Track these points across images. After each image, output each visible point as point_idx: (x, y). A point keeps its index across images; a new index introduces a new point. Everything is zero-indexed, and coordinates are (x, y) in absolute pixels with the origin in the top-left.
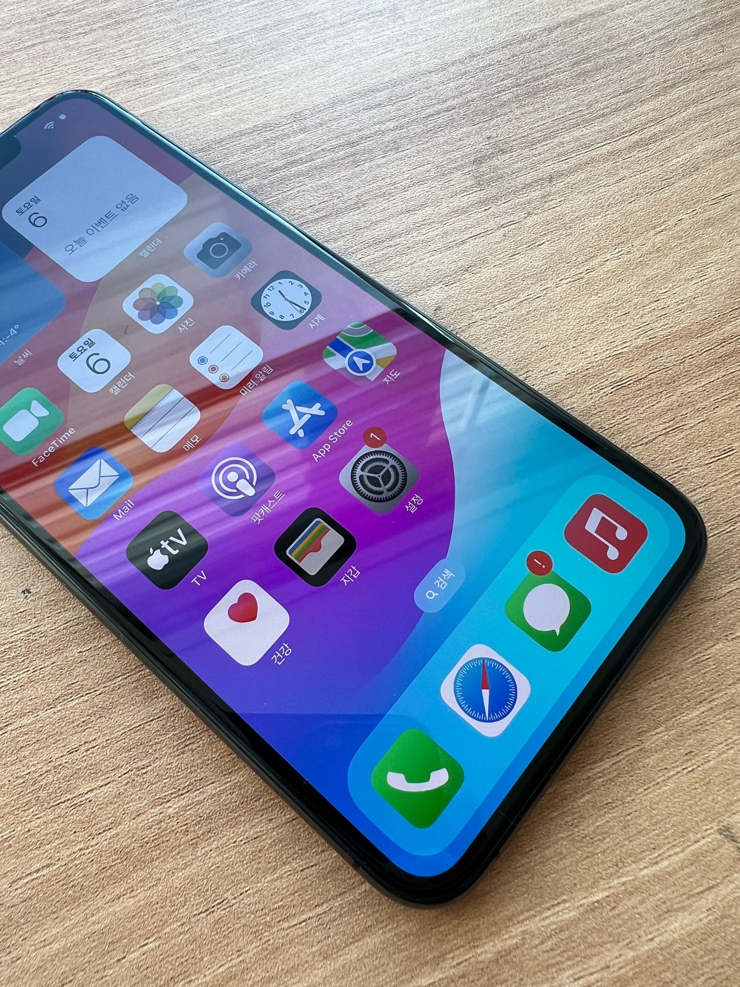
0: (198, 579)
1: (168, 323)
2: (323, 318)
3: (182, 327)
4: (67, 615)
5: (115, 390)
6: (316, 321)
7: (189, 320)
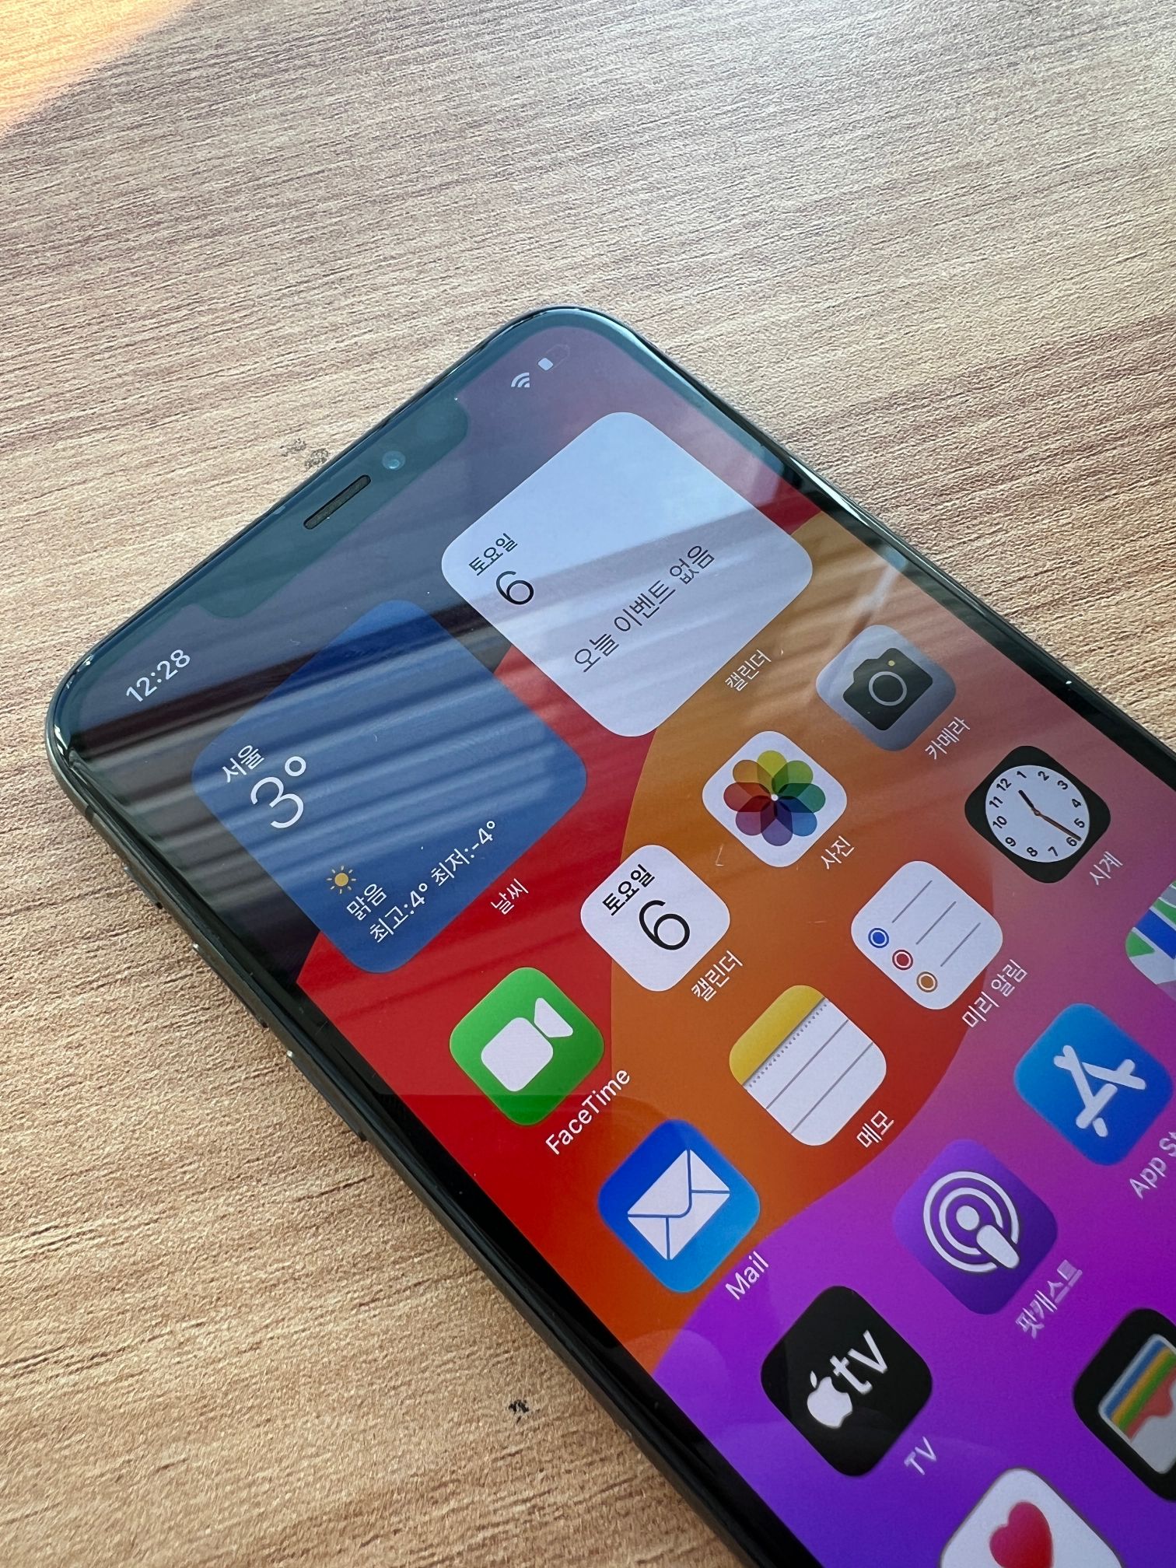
0: (920, 1459)
1: (798, 846)
2: (1118, 863)
3: (830, 858)
4: (607, 1468)
5: (705, 991)
6: (1103, 866)
7: (841, 843)
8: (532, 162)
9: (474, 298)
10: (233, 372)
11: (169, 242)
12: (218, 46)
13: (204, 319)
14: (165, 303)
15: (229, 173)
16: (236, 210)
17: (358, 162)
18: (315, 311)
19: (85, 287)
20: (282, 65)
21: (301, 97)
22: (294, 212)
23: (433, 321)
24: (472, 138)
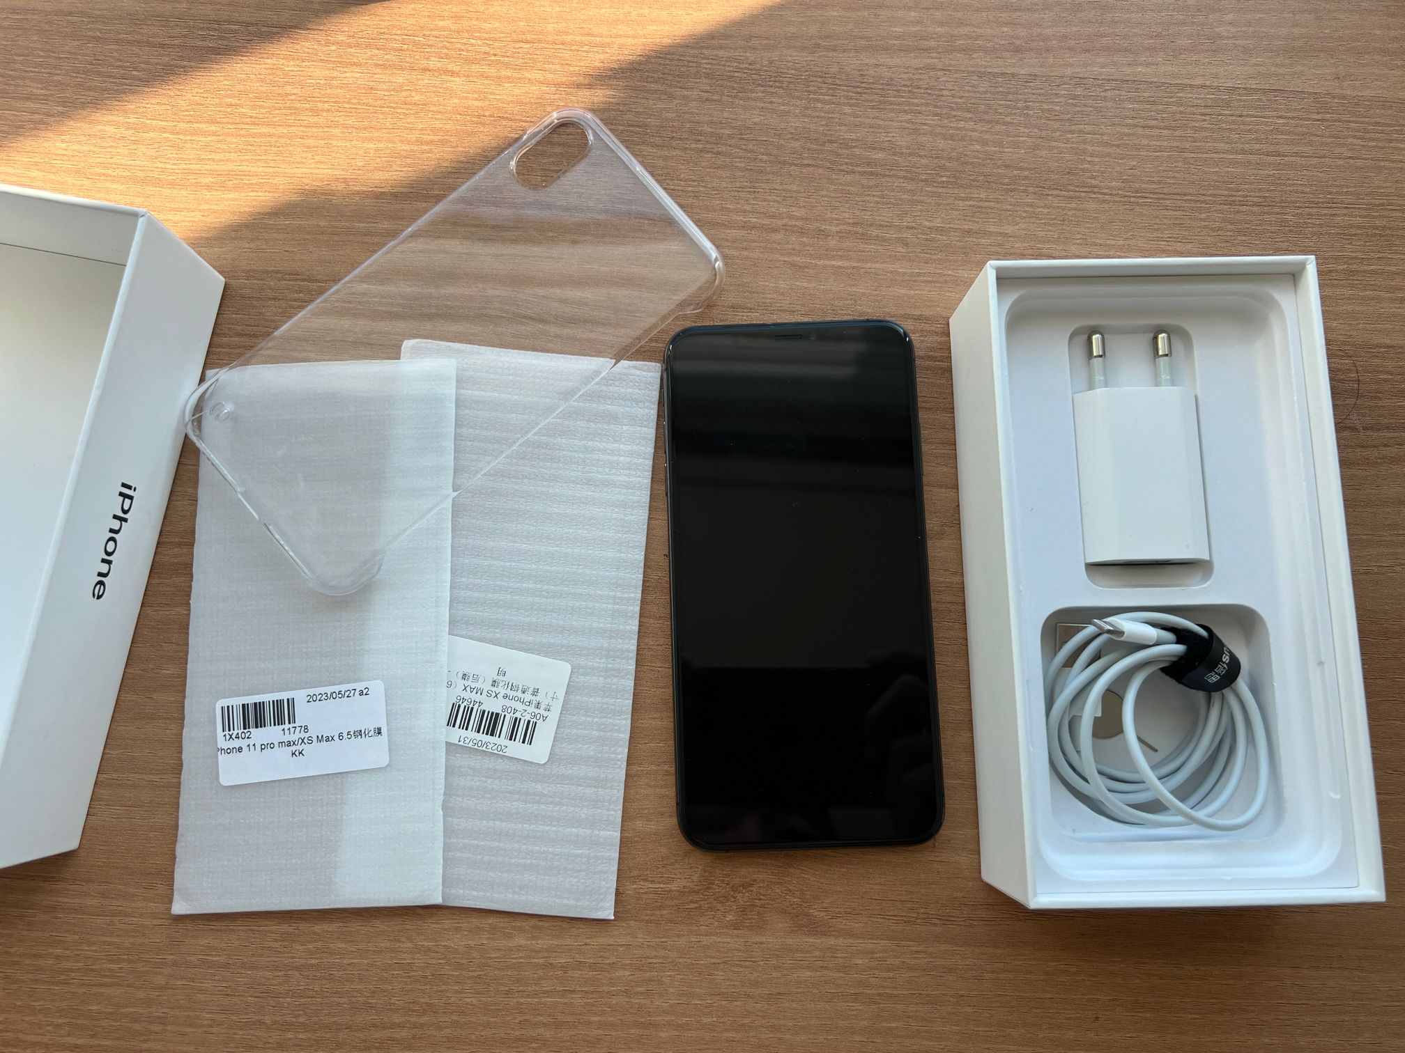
8: (844, 167)
9: (797, 219)
10: (704, 215)
11: (701, 151)
12: (750, 64)
13: (702, 189)
14: (691, 177)
15: (733, 128)
16: (730, 146)
17: (782, 142)
18: (742, 202)
19: (666, 159)
20: (771, 83)
21: (771, 102)
22: (749, 155)
23: (780, 222)
24: (828, 147)
